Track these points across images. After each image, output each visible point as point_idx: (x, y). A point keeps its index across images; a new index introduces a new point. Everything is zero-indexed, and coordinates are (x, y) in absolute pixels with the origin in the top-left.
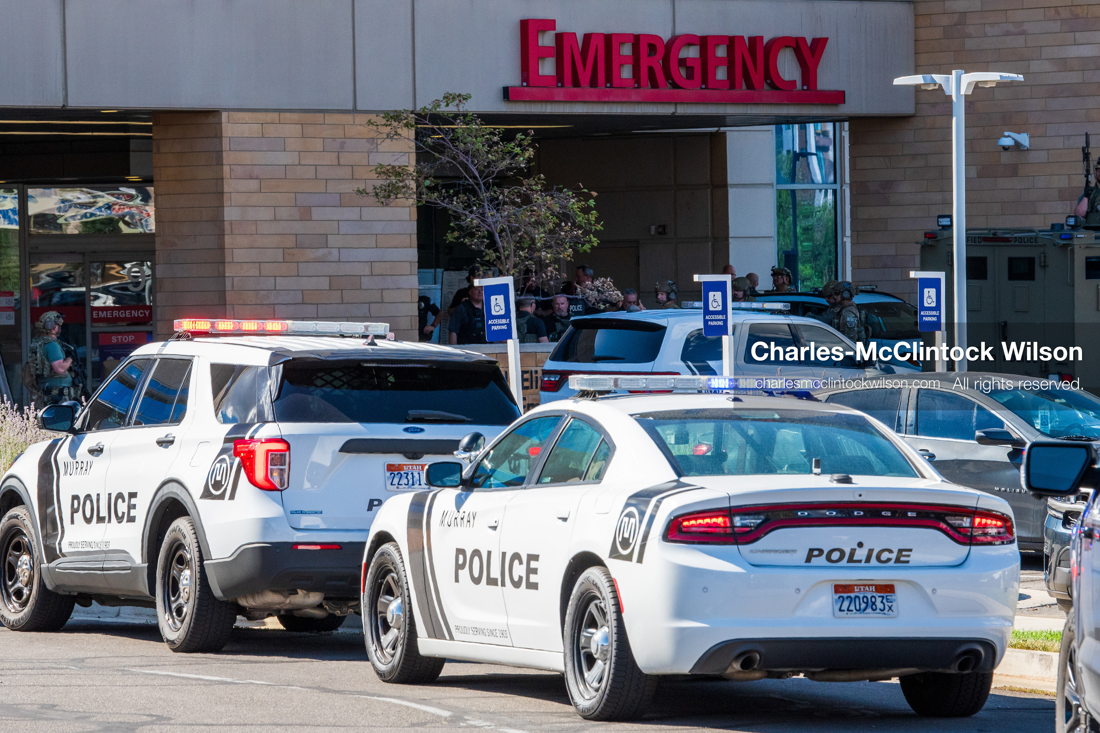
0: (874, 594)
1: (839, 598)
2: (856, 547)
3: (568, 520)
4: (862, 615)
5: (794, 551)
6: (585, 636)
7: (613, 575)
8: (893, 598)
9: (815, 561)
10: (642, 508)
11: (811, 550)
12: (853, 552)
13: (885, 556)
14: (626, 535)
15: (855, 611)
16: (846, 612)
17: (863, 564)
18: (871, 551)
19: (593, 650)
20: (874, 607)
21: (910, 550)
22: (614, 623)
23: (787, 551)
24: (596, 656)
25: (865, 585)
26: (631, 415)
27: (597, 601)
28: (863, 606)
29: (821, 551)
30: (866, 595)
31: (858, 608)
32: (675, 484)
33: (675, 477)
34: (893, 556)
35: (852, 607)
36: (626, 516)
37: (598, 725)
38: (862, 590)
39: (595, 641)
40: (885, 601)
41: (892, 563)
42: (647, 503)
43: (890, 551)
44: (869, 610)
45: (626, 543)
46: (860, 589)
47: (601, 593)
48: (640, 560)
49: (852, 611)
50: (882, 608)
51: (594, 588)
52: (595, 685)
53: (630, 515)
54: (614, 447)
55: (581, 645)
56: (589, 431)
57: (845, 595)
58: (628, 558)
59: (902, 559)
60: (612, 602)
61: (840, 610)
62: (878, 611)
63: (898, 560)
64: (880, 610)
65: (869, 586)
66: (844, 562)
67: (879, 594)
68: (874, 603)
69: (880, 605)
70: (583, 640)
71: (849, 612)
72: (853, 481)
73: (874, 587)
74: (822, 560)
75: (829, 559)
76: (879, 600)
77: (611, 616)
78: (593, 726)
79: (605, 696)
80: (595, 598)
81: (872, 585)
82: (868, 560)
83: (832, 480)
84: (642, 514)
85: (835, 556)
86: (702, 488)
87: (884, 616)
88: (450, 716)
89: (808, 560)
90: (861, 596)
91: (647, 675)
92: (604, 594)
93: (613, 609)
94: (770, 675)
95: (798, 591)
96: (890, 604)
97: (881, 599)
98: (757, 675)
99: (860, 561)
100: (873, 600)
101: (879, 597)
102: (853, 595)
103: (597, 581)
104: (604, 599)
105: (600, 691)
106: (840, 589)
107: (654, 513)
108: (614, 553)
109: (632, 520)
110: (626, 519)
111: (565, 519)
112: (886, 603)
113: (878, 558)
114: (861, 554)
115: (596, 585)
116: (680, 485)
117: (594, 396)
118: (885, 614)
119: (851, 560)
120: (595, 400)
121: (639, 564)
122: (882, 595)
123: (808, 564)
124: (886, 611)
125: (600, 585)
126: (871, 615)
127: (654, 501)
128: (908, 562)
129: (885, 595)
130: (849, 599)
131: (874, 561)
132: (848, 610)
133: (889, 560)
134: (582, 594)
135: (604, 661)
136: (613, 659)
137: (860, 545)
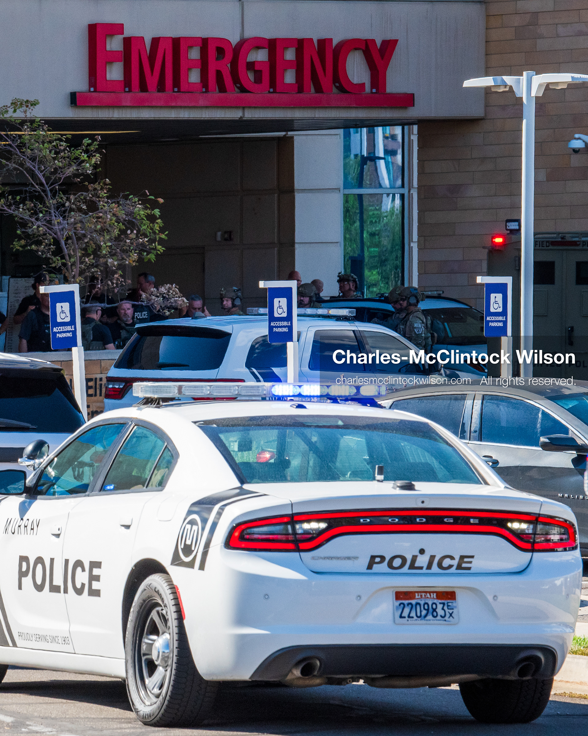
0: (435, 601)
1: (400, 605)
2: (417, 553)
3: (131, 527)
4: (423, 622)
5: (356, 558)
6: (146, 643)
7: (175, 583)
8: (454, 604)
9: (376, 568)
10: (205, 515)
11: (373, 557)
12: (414, 558)
13: (447, 562)
14: (188, 542)
15: (415, 618)
16: (407, 618)
17: (424, 571)
18: (432, 557)
19: (154, 656)
20: (435, 614)
21: (472, 557)
22: (176, 630)
23: (349, 558)
24: (156, 663)
25: (426, 592)
26: (195, 422)
27: (159, 609)
28: (424, 612)
29: (383, 558)
30: (427, 601)
31: (419, 614)
32: (238, 491)
33: (238, 484)
34: (455, 563)
35: (413, 614)
36: (188, 523)
37: (158, 731)
38: (423, 596)
39: (156, 648)
40: (445, 608)
41: (453, 570)
42: (210, 510)
43: (452, 558)
44: (430, 617)
45: (188, 550)
46: (421, 596)
47: (163, 600)
48: (202, 567)
49: (413, 617)
50: (443, 614)
51: (156, 594)
52: (156, 691)
53: (192, 523)
54: (178, 455)
55: (142, 652)
56: (152, 438)
57: (406, 602)
58: (191, 565)
59: (464, 565)
60: (173, 609)
61: (401, 617)
62: (439, 617)
63: (459, 567)
64: (441, 616)
65: (430, 592)
66: (405, 569)
67: (440, 601)
68: (434, 610)
69: (440, 612)
70: (144, 647)
71: (409, 619)
72: (416, 488)
73: (435, 594)
74: (383, 567)
75: (390, 565)
76: (440, 607)
77: (173, 623)
78: (154, 732)
79: (166, 702)
80: (157, 605)
81: (433, 592)
82: (429, 567)
83: (395, 486)
84: (204, 521)
85: (397, 562)
86: (265, 495)
87: (445, 622)
88: (12, 722)
89: (370, 567)
90: (422, 603)
91: (207, 682)
92: (166, 601)
93: (174, 616)
94: (331, 681)
95: (359, 598)
96: (451, 611)
97: (442, 605)
98: (318, 681)
99: (421, 568)
100: (434, 606)
101: (440, 603)
102: (413, 602)
103: (159, 588)
104: (165, 606)
105: (161, 697)
106: (400, 595)
107: (216, 520)
108: (176, 560)
109: (195, 528)
110: (189, 526)
111: (128, 527)
112: (447, 610)
113: (440, 565)
114: (422, 561)
115: (158, 592)
116: (242, 492)
117: (158, 403)
118: (445, 620)
119: (412, 566)
120: (159, 408)
121: (201, 571)
122: (443, 601)
123: (369, 571)
124: (446, 618)
125: (161, 592)
126: (431, 622)
127: (217, 508)
128: (469, 568)
129: (446, 602)
130: (410, 606)
131: (435, 568)
132: (409, 617)
133: (450, 566)
134: (144, 601)
135: (165, 667)
136: (174, 666)
137: (422, 551)
